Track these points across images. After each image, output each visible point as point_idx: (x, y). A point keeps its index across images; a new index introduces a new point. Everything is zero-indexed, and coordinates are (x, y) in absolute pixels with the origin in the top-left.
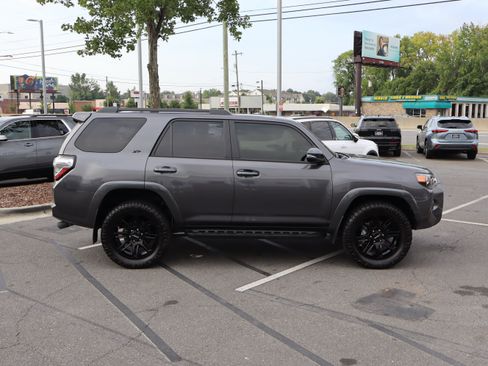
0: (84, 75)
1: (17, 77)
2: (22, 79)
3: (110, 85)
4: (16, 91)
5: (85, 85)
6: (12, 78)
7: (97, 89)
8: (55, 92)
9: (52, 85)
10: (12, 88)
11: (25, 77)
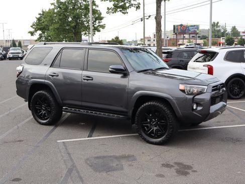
0: (218, 23)
1: (177, 26)
2: (180, 26)
3: (234, 28)
4: (176, 34)
5: (218, 29)
6: (174, 26)
7: (225, 31)
8: (197, 34)
9: (196, 30)
10: (174, 32)
11: (181, 25)
